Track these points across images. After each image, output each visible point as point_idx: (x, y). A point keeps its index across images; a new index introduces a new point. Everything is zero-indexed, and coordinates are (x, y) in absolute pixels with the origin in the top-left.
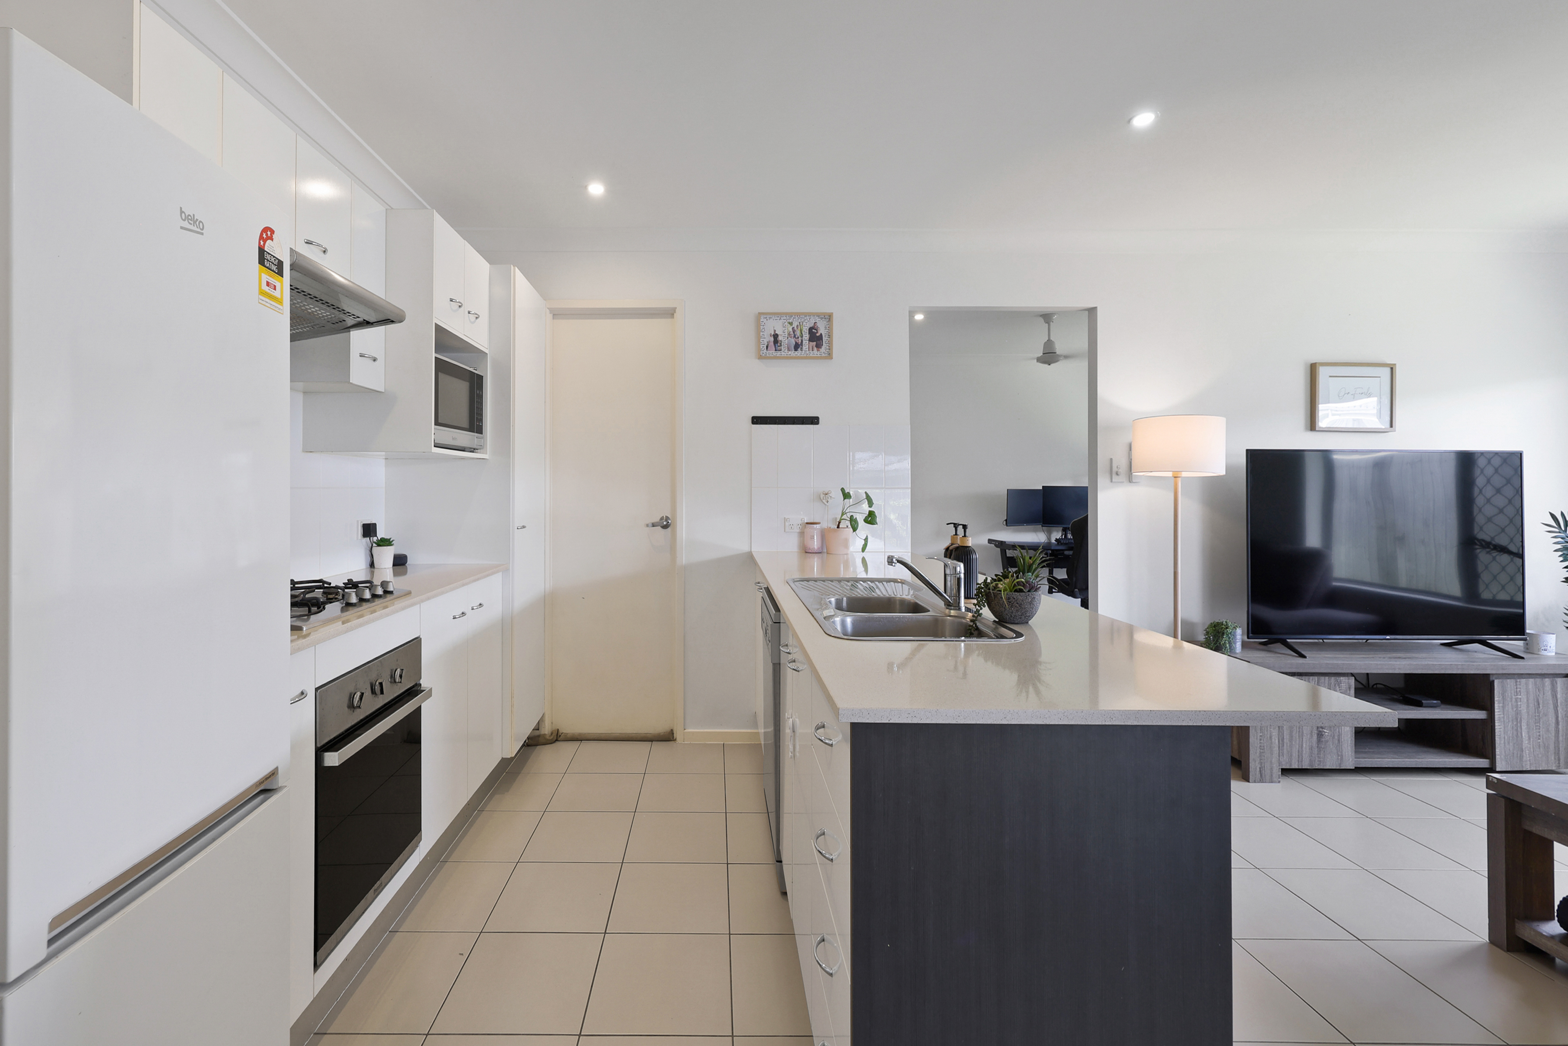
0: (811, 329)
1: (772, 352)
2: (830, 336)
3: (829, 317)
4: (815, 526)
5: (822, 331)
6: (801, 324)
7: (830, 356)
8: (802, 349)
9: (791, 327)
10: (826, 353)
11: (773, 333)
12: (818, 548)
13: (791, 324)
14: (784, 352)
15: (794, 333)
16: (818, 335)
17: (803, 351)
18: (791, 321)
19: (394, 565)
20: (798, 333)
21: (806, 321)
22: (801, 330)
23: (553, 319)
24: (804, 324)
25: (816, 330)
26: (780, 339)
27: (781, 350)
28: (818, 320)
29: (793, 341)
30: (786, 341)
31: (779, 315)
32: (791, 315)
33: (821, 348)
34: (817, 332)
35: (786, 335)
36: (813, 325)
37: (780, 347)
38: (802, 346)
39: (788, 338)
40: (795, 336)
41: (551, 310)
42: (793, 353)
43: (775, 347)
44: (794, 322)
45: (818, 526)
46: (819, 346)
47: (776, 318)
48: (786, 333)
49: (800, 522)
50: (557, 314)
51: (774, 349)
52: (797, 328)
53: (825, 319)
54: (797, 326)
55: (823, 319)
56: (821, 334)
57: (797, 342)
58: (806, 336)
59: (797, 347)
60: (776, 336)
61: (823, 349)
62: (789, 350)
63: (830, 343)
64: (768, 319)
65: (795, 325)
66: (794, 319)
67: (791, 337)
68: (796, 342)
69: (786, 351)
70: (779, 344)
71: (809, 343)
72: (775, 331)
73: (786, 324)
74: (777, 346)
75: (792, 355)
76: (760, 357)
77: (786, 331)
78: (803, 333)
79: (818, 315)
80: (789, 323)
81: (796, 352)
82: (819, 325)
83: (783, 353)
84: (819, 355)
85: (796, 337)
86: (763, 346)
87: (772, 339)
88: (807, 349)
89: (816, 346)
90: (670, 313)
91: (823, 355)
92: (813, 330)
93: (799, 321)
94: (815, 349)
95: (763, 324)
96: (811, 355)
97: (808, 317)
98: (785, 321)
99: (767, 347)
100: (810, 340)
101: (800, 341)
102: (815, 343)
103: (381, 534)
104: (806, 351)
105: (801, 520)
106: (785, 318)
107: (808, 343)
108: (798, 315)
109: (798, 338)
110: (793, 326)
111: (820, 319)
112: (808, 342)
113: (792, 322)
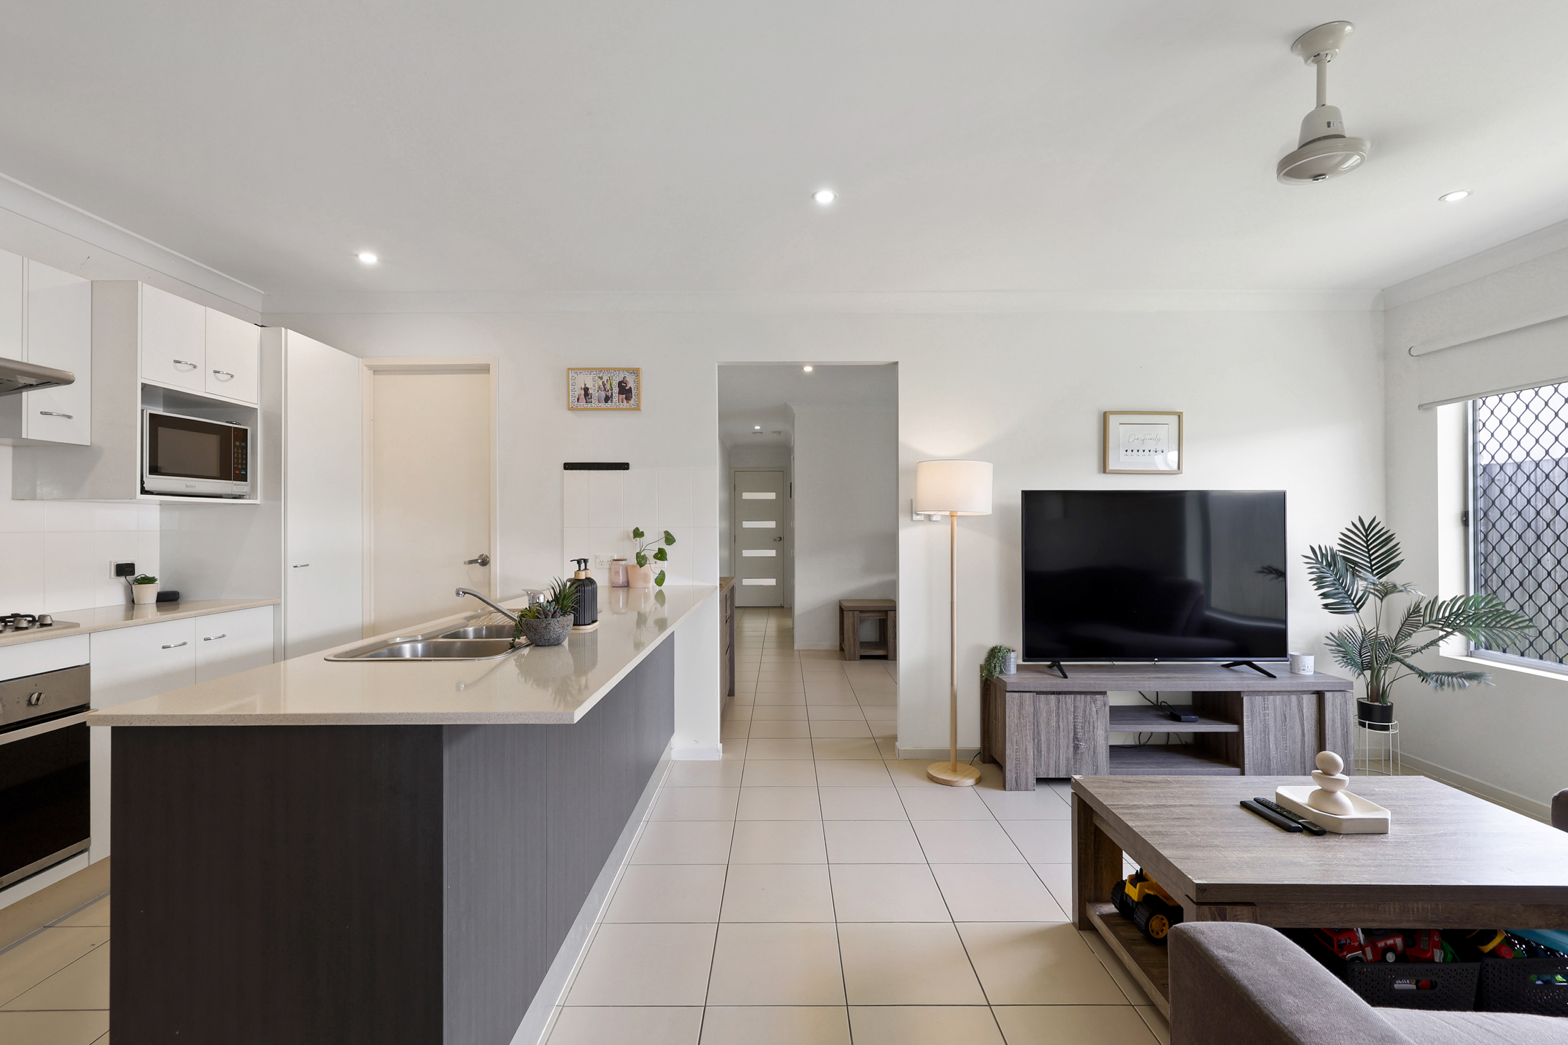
0: (620, 383)
1: (583, 404)
2: (638, 388)
3: (636, 372)
4: (621, 562)
5: (631, 384)
6: (611, 378)
7: (637, 408)
8: (612, 402)
9: (602, 381)
10: (636, 404)
11: (583, 387)
12: (623, 583)
13: (601, 378)
14: (595, 404)
15: (604, 386)
16: (627, 388)
17: (614, 403)
18: (600, 376)
19: (157, 601)
20: (608, 387)
21: (616, 376)
22: (611, 384)
23: (374, 375)
24: (613, 378)
25: (625, 383)
26: (590, 392)
27: (591, 402)
28: (627, 374)
29: (603, 394)
30: (597, 394)
31: (590, 370)
32: (600, 370)
33: (630, 400)
34: (626, 386)
35: (597, 389)
36: (622, 379)
37: (591, 400)
38: (612, 398)
39: (598, 391)
40: (605, 390)
41: (370, 367)
42: (603, 405)
43: (586, 399)
44: (603, 377)
45: (623, 562)
46: (628, 399)
47: (587, 373)
48: (597, 387)
49: (610, 559)
50: (377, 371)
51: (585, 401)
52: (607, 382)
53: (634, 373)
54: (607, 380)
55: (632, 374)
56: (630, 387)
57: (608, 394)
58: (616, 390)
59: (607, 399)
60: (586, 390)
61: (632, 402)
62: (599, 402)
63: (638, 395)
64: (578, 373)
65: (605, 379)
66: (604, 374)
67: (601, 391)
68: (606, 395)
69: (597, 403)
70: (589, 397)
71: (619, 396)
72: (585, 385)
73: (596, 378)
74: (587, 399)
75: (602, 407)
76: (571, 409)
77: (597, 384)
78: (613, 387)
79: (627, 370)
80: (599, 377)
81: (606, 404)
82: (627, 379)
83: (593, 405)
84: (628, 407)
85: (607, 390)
86: (574, 398)
87: (583, 392)
88: (617, 401)
89: (625, 399)
90: (485, 369)
91: (633, 407)
92: (623, 384)
93: (609, 375)
94: (625, 401)
95: (574, 378)
96: (621, 407)
97: (617, 372)
98: (595, 375)
99: (578, 400)
100: (620, 393)
101: (610, 394)
102: (625, 395)
103: (139, 572)
104: (616, 403)
105: (611, 557)
106: (596, 373)
107: (617, 396)
108: (608, 370)
109: (608, 391)
110: (603, 380)
111: (628, 374)
112: (617, 394)
113: (602, 377)
